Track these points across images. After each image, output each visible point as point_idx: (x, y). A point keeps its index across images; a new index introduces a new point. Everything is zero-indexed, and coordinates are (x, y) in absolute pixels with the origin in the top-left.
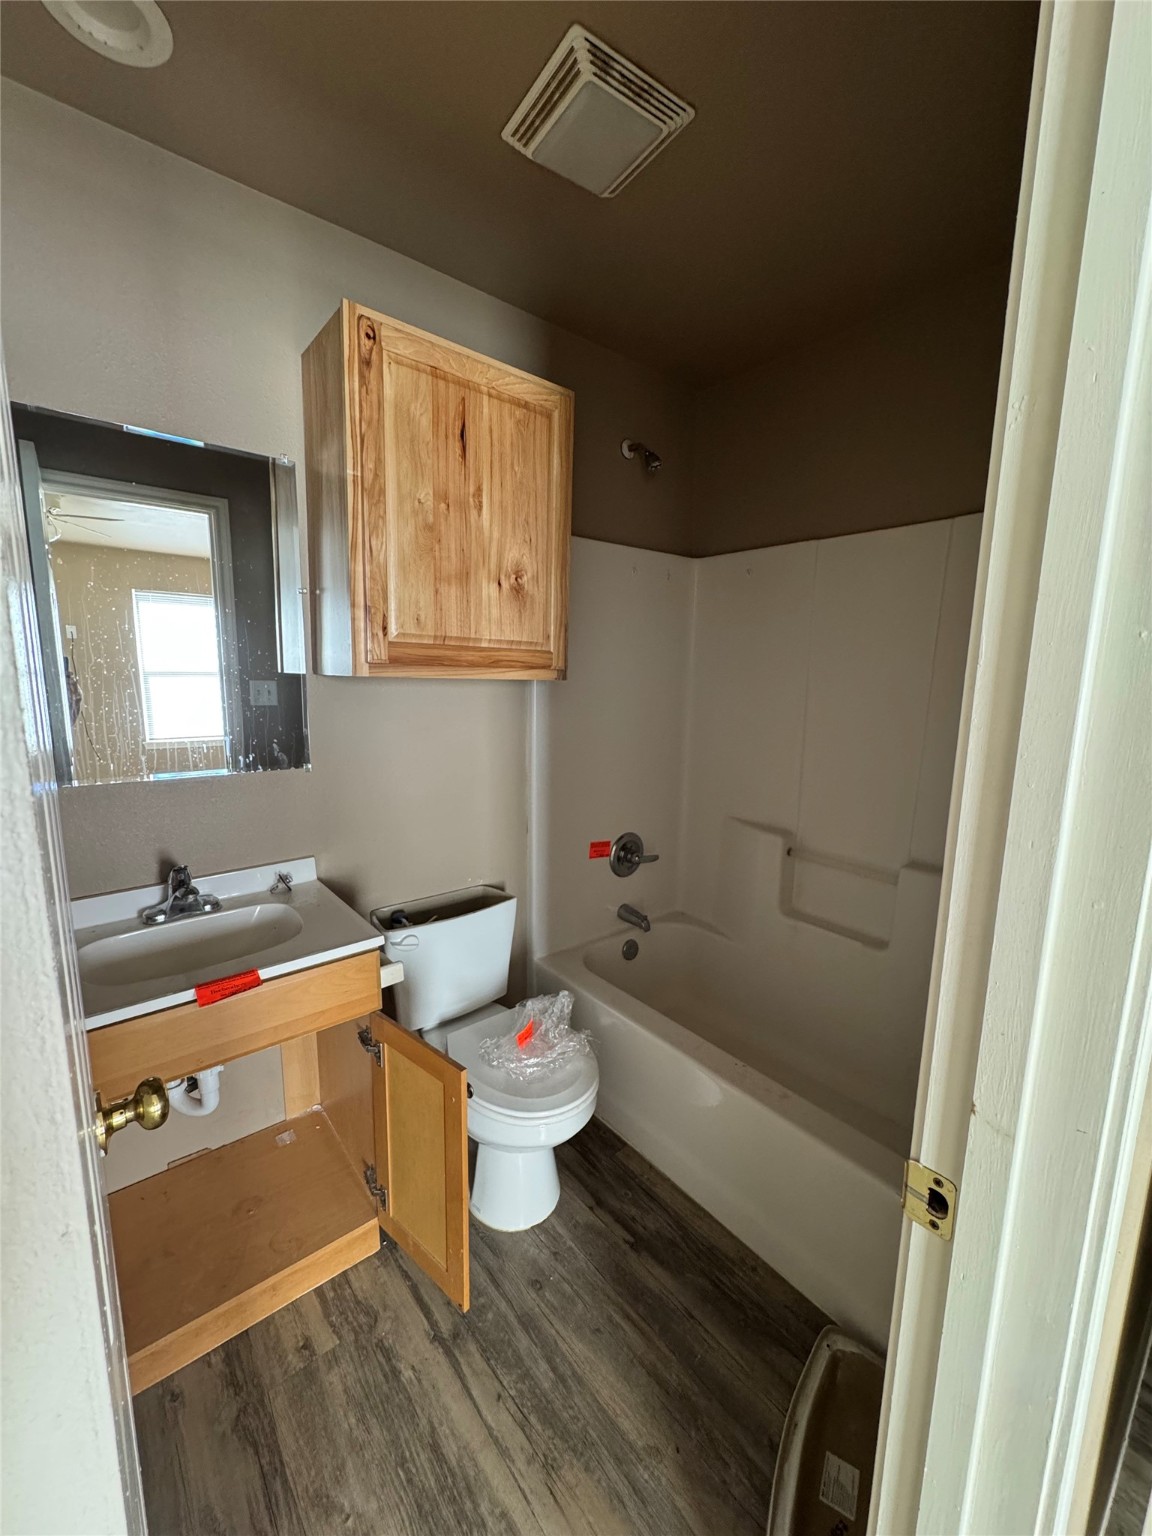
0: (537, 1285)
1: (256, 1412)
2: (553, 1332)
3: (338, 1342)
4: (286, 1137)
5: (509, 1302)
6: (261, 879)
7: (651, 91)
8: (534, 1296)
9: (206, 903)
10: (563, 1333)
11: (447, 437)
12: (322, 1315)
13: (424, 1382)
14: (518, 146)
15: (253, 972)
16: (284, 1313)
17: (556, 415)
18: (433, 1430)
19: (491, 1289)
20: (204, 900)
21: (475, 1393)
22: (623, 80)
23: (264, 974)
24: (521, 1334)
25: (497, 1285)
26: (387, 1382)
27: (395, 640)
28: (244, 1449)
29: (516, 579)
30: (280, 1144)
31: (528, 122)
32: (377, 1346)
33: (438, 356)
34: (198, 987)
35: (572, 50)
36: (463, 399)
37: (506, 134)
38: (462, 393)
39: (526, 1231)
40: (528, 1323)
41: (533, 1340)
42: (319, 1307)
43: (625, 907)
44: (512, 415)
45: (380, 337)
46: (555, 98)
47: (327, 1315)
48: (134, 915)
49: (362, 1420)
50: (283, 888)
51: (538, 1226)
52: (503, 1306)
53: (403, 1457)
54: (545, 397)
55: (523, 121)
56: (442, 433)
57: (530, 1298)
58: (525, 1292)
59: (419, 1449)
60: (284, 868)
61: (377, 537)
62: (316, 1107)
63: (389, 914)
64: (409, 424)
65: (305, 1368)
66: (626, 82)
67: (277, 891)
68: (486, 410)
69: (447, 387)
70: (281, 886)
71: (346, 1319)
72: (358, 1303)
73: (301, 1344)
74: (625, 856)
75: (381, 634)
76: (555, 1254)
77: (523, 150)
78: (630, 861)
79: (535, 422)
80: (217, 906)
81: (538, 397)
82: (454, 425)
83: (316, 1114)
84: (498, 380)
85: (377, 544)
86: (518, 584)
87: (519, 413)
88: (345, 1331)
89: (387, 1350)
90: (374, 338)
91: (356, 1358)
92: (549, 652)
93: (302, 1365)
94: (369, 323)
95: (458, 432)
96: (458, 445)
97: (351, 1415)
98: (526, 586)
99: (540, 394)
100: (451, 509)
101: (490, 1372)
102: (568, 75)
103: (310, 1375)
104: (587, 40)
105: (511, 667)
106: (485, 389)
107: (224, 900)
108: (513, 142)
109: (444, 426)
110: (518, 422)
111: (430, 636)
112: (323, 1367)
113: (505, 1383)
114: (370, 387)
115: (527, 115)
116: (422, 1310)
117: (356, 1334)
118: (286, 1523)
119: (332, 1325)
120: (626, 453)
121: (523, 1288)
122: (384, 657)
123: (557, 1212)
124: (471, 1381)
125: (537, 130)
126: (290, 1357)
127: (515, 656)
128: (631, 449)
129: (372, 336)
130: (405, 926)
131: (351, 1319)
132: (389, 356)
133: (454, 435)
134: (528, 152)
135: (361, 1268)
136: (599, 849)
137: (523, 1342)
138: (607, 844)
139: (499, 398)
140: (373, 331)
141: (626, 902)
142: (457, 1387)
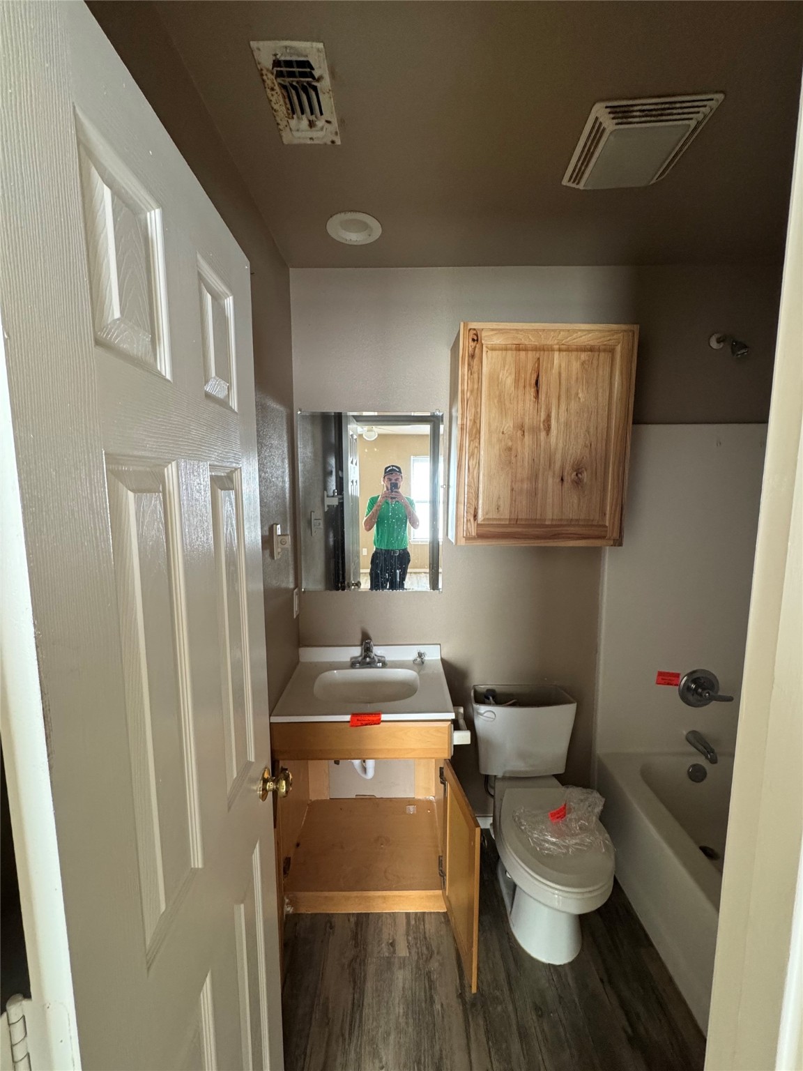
0: (540, 1011)
1: (360, 964)
2: (540, 1058)
3: (408, 955)
4: (412, 809)
5: (516, 1009)
6: (409, 654)
7: (674, 106)
8: (534, 1017)
9: (379, 662)
10: (547, 1063)
11: (525, 387)
12: (405, 933)
13: (445, 1020)
14: (574, 186)
15: (379, 714)
16: (388, 916)
17: (619, 348)
18: (441, 1058)
19: (506, 988)
20: (379, 660)
21: (473, 1056)
22: (643, 114)
23: (384, 717)
24: (516, 1038)
25: (511, 990)
26: (426, 1003)
27: (483, 523)
28: (350, 981)
29: (577, 475)
30: (407, 812)
31: (577, 170)
32: (427, 974)
33: (520, 336)
34: (354, 715)
35: (597, 118)
36: (539, 359)
37: (565, 182)
38: (538, 355)
39: (543, 964)
40: (523, 1036)
41: (523, 1050)
42: (405, 927)
43: (694, 733)
44: (578, 358)
45: (481, 337)
46: (591, 150)
47: (407, 934)
48: (348, 659)
49: (406, 1014)
50: (420, 662)
51: (554, 966)
52: (510, 1008)
53: (420, 1060)
54: (608, 338)
55: (574, 171)
56: (521, 384)
57: (531, 1019)
58: (529, 1011)
59: (430, 1063)
60: (422, 649)
61: (473, 459)
62: (432, 798)
63: (485, 690)
64: (498, 386)
65: (388, 957)
66: (646, 113)
67: (416, 662)
68: (556, 362)
69: (527, 355)
70: (419, 659)
71: (416, 945)
72: (425, 938)
73: (391, 941)
74: (696, 689)
75: (472, 519)
76: (560, 997)
77: (577, 187)
78: (701, 695)
79: (598, 360)
80: (384, 665)
81: (602, 339)
82: (531, 378)
83: (430, 802)
84: (567, 338)
85: (472, 465)
86: (579, 478)
87: (584, 356)
88: (414, 950)
89: (432, 981)
90: (477, 340)
91: (414, 972)
92: (606, 527)
93: (387, 954)
94: (475, 332)
95: (533, 382)
96: (533, 390)
97: (401, 1007)
98: (585, 480)
99: (604, 337)
100: (526, 434)
101: (487, 1049)
102: (598, 131)
103: (389, 963)
104: (607, 107)
105: (569, 538)
106: (556, 347)
107: (389, 661)
108: (571, 185)
109: (523, 380)
110: (583, 363)
111: (506, 519)
112: (397, 965)
113: (494, 1066)
114: (473, 370)
115: (576, 166)
116: (459, 971)
117: (419, 958)
118: (355, 1041)
119: (408, 943)
120: (714, 344)
121: (528, 1007)
122: (474, 534)
123: (570, 963)
124: (473, 1046)
125: (583, 173)
126: (383, 945)
127: (572, 530)
128: (719, 341)
129: (476, 339)
130: (489, 704)
131: (418, 945)
132: (487, 347)
133: (530, 385)
134: (581, 186)
135: (433, 916)
136: (666, 678)
137: (516, 1047)
138: (677, 675)
139: (568, 350)
140: (477, 337)
141: (698, 729)
142: (464, 1042)
